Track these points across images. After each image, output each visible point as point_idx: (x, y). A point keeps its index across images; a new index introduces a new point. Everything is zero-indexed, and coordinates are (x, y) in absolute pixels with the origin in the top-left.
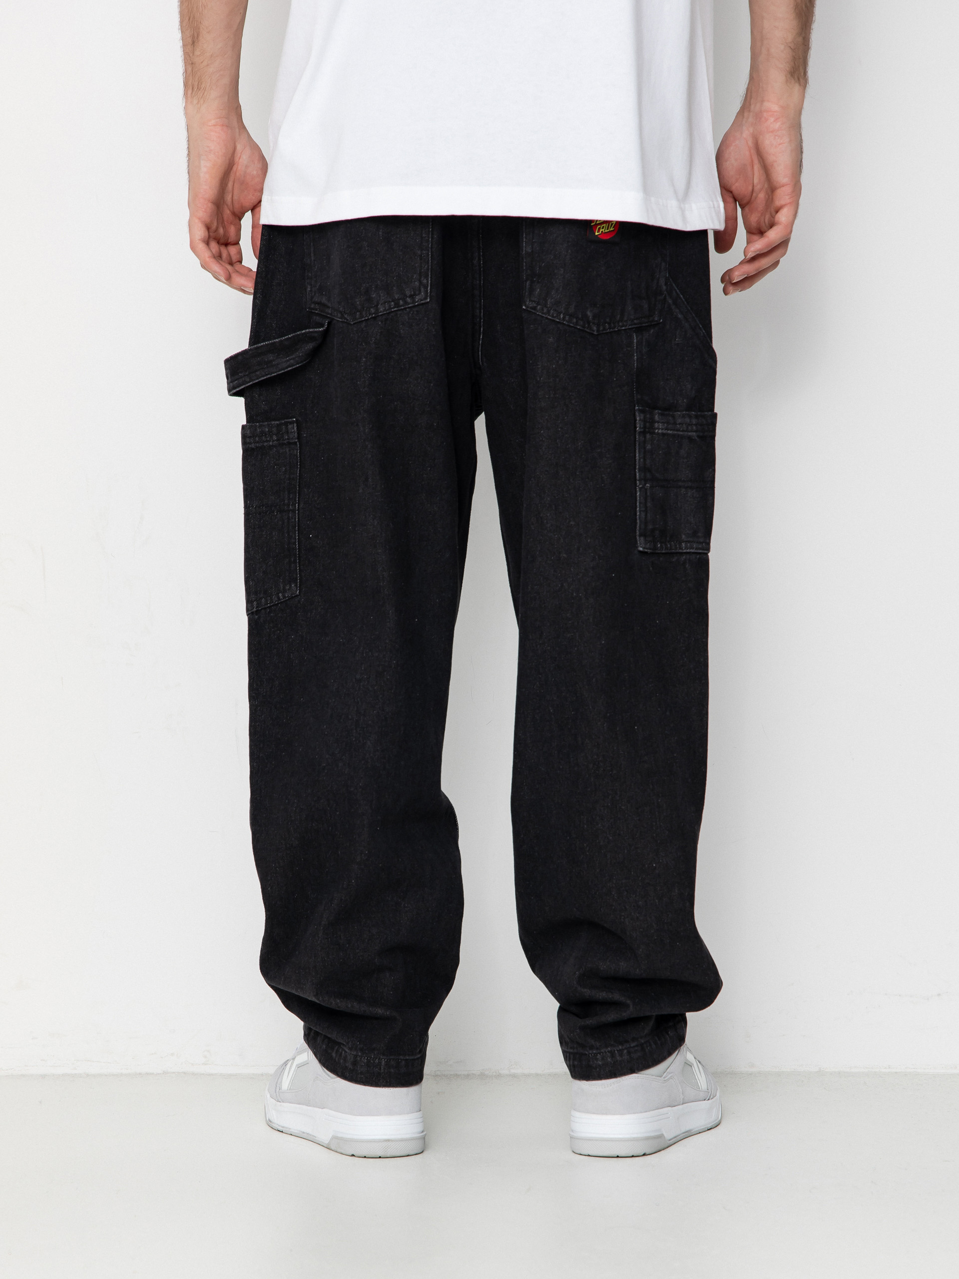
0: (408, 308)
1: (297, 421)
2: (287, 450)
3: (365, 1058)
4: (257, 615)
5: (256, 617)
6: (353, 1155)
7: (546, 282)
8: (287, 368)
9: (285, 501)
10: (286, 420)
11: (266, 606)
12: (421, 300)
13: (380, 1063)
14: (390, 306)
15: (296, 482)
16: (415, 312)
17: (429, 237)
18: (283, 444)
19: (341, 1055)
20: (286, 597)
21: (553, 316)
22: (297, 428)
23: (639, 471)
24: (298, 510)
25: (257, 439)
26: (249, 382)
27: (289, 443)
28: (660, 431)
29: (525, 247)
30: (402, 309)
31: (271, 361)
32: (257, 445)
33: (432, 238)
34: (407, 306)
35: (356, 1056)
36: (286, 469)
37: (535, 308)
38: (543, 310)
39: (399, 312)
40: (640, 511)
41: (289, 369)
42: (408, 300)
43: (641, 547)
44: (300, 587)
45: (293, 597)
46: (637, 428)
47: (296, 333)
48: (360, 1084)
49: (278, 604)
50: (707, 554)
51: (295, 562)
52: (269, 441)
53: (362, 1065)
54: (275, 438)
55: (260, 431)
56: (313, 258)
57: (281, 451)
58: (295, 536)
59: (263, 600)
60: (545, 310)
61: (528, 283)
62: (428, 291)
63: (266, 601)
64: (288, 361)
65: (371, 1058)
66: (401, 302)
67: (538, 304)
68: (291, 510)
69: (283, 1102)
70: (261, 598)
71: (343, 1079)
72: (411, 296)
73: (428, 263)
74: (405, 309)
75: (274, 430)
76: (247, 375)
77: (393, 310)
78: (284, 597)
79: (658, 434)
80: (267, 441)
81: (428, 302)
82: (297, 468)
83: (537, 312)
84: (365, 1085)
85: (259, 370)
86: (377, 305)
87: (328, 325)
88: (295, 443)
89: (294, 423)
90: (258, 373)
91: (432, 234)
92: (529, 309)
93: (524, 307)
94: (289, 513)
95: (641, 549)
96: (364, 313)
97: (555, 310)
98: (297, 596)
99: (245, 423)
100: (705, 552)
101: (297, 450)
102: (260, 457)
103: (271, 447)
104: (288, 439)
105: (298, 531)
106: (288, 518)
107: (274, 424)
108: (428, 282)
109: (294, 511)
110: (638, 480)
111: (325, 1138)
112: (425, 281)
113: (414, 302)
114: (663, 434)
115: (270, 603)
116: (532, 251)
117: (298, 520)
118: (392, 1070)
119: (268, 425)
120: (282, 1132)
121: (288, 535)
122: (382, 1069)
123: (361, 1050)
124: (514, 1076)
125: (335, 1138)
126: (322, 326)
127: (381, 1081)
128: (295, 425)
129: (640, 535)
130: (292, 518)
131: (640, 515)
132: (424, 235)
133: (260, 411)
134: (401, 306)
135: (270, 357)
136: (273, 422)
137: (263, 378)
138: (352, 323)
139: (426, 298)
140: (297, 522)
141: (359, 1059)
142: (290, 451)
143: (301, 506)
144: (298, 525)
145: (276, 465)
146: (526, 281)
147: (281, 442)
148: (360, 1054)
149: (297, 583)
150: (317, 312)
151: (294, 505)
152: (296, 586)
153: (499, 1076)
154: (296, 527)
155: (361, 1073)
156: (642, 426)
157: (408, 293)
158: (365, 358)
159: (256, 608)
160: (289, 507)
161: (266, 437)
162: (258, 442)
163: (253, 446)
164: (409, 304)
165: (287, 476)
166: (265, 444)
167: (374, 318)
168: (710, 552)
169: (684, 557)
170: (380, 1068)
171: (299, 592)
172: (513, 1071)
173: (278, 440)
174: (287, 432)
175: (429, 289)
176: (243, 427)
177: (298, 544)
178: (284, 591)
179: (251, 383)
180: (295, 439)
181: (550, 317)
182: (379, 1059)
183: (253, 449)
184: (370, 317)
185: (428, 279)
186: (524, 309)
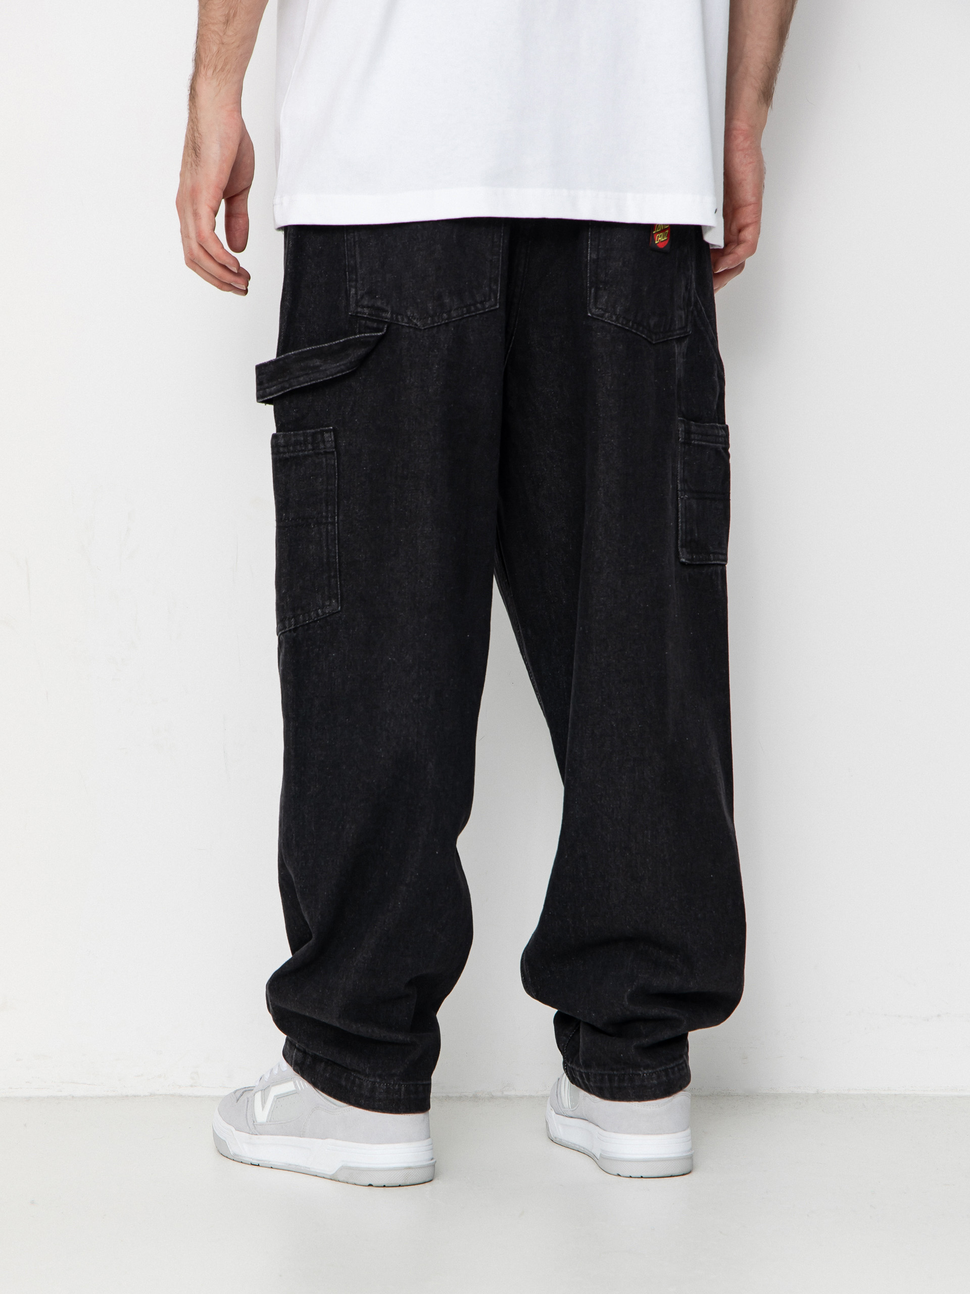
0: (479, 314)
1: (334, 430)
2: (324, 460)
3: (384, 1084)
4: (295, 632)
5: (295, 634)
6: (370, 1185)
7: (615, 289)
8: (336, 374)
9: (322, 513)
10: (321, 429)
11: (305, 623)
12: (492, 307)
13: (400, 1089)
14: (463, 312)
15: (335, 493)
16: (485, 319)
17: (500, 242)
18: (319, 454)
19: (353, 1082)
20: (326, 613)
21: (622, 324)
22: (335, 437)
23: (681, 482)
24: (338, 523)
25: (291, 448)
26: (288, 388)
27: (326, 453)
28: (696, 443)
29: (590, 254)
30: (473, 316)
31: (318, 367)
32: (292, 454)
33: (503, 242)
34: (478, 313)
35: (374, 1083)
36: (322, 480)
37: (602, 316)
38: (612, 317)
39: (470, 319)
40: (682, 522)
41: (338, 375)
42: (479, 305)
43: (684, 558)
44: (341, 602)
45: (334, 613)
46: (679, 438)
47: (349, 338)
48: (379, 1112)
49: (317, 621)
50: (724, 566)
51: (335, 576)
52: (305, 451)
53: (381, 1092)
54: (310, 447)
55: (295, 441)
56: (358, 260)
57: (317, 461)
58: (336, 550)
59: (301, 617)
60: (614, 318)
61: (593, 290)
62: (497, 297)
63: (304, 617)
64: (338, 366)
65: (390, 1084)
66: (473, 308)
67: (606, 311)
68: (330, 523)
69: (261, 1134)
70: (299, 615)
71: (358, 1107)
72: (481, 303)
73: (498, 268)
74: (476, 315)
75: (309, 438)
76: (287, 381)
77: (465, 316)
78: (324, 613)
79: (694, 445)
80: (302, 451)
81: (496, 310)
82: (335, 478)
83: (606, 319)
84: (384, 1112)
85: (302, 376)
86: (450, 311)
87: (387, 330)
88: (333, 452)
89: (331, 432)
90: (301, 379)
91: (503, 240)
92: (595, 317)
93: (589, 314)
94: (327, 526)
95: (684, 560)
96: (436, 319)
97: (624, 318)
98: (338, 612)
99: (275, 432)
100: (724, 563)
101: (335, 460)
102: (294, 467)
103: (305, 457)
104: (324, 448)
105: (338, 545)
106: (327, 531)
107: (310, 432)
108: (497, 288)
109: (333, 524)
110: (680, 491)
111: (330, 1171)
112: (495, 287)
113: (484, 308)
114: (699, 445)
115: (309, 620)
116: (598, 258)
117: (338, 533)
118: (412, 1096)
119: (304, 433)
120: (259, 1165)
121: (328, 549)
122: (402, 1095)
123: (380, 1076)
124: (507, 1098)
125: (343, 1168)
126: (381, 330)
127: (401, 1107)
128: (332, 433)
129: (682, 547)
130: (331, 531)
131: (682, 526)
132: (495, 240)
133: (291, 419)
134: (472, 312)
135: (317, 362)
136: (308, 431)
137: (306, 384)
138: (423, 328)
139: (496, 305)
140: (337, 535)
141: (377, 1085)
142: (326, 460)
143: (341, 517)
144: (338, 538)
145: (312, 476)
146: (590, 288)
147: (317, 451)
148: (378, 1080)
149: (338, 599)
150: (366, 316)
151: (333, 517)
152: (337, 601)
153: (492, 1098)
154: (335, 540)
155: (380, 1100)
156: (683, 437)
157: (478, 298)
158: (438, 365)
159: (294, 626)
160: (328, 519)
161: (301, 446)
162: (292, 452)
163: (287, 455)
164: (480, 310)
165: (325, 487)
166: (301, 454)
167: (447, 324)
168: (728, 564)
169: (712, 568)
170: (401, 1094)
171: (341, 608)
172: (505, 1093)
173: (313, 450)
174: (324, 442)
175: (498, 295)
176: (274, 436)
177: (338, 558)
178: (323, 607)
179: (290, 389)
180: (333, 448)
181: (620, 325)
182: (399, 1085)
183: (287, 459)
184: (443, 322)
185: (498, 285)
186: (589, 316)
